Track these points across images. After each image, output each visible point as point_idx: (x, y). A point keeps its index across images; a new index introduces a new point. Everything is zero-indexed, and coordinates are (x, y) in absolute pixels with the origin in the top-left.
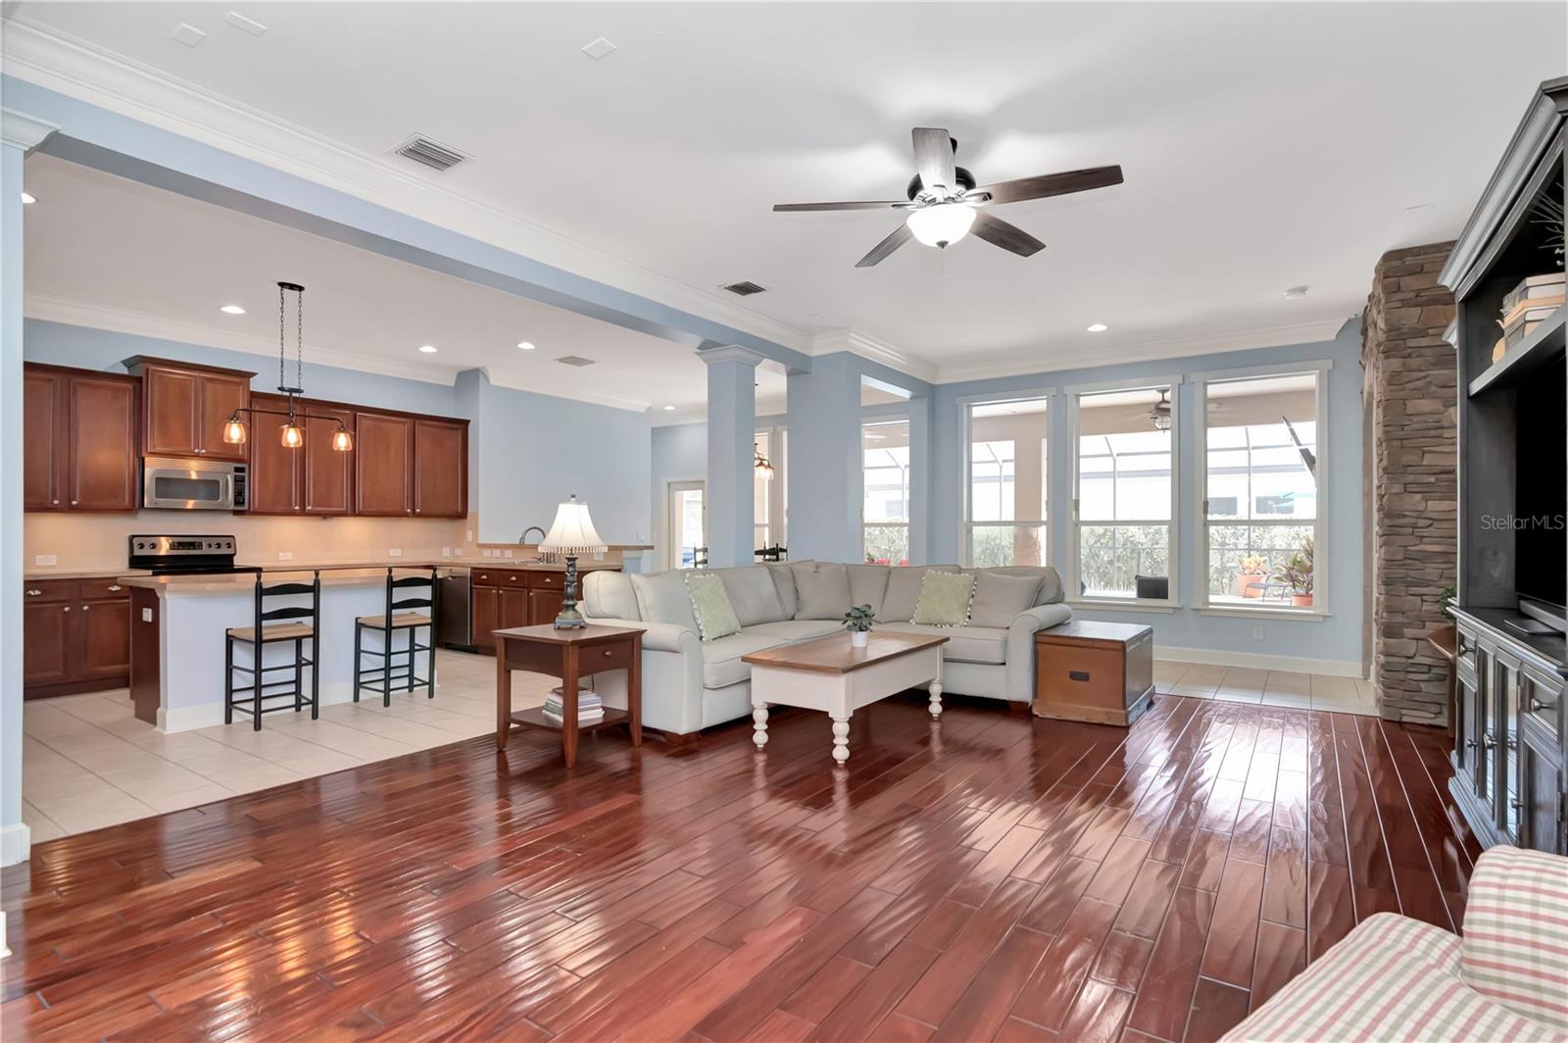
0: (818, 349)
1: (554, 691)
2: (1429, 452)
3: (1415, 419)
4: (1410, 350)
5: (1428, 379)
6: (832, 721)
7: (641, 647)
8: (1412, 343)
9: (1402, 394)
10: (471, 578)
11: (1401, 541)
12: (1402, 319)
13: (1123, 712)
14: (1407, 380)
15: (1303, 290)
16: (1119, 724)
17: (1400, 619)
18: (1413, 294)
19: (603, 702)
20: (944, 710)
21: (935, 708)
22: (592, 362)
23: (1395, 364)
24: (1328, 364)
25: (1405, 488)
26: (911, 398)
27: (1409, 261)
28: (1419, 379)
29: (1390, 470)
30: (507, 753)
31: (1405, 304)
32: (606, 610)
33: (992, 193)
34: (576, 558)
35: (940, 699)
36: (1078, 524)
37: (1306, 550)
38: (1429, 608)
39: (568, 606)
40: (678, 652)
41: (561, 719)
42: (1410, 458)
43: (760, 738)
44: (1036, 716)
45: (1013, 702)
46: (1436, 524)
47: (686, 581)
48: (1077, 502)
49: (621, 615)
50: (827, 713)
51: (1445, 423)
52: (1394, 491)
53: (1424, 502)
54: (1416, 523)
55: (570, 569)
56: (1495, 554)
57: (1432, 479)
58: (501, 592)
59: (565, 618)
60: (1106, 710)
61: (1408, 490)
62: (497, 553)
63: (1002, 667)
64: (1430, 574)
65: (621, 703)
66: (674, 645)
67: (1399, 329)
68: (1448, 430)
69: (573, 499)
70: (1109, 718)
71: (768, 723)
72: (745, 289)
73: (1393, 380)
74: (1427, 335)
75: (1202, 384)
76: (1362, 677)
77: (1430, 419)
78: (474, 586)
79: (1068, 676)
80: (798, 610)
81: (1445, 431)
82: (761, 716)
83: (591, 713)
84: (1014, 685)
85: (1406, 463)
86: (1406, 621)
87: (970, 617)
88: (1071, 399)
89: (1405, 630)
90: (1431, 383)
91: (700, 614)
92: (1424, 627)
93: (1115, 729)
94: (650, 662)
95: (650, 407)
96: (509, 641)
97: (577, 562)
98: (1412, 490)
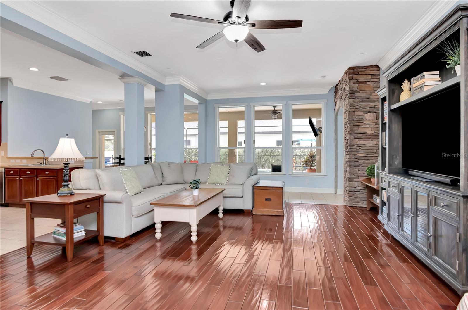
0: (168, 82)
1: (58, 225)
2: (360, 127)
3: (356, 117)
4: (355, 97)
5: (360, 106)
6: (190, 226)
7: (103, 202)
8: (356, 95)
9: (353, 110)
10: (4, 173)
11: (353, 153)
12: (353, 87)
13: (282, 211)
14: (354, 106)
15: (324, 77)
16: (281, 215)
17: (353, 176)
18: (356, 81)
19: (85, 228)
20: (224, 215)
21: (221, 215)
22: (67, 80)
23: (352, 100)
24: (326, 101)
25: (354, 137)
26: (199, 104)
27: (355, 70)
28: (357, 106)
29: (350, 132)
30: (33, 258)
31: (354, 83)
32: (83, 186)
33: (256, 24)
34: (69, 163)
35: (223, 212)
36: (255, 148)
37: (310, 156)
38: (360, 173)
39: (64, 186)
40: (121, 203)
41: (64, 239)
42: (355, 129)
43: (158, 235)
44: (254, 214)
45: (245, 210)
46: (362, 148)
47: (120, 172)
48: (254, 141)
49: (91, 188)
50: (189, 223)
51: (364, 119)
52: (351, 138)
53: (359, 142)
54: (357, 148)
55: (66, 168)
56: (396, 157)
57: (361, 135)
58: (21, 178)
59: (63, 190)
60: (277, 210)
61: (355, 138)
62: (18, 161)
63: (242, 198)
64: (360, 163)
65: (94, 227)
66: (119, 200)
67: (353, 90)
68: (365, 121)
69: (67, 136)
70: (278, 213)
71: (161, 229)
72: (143, 54)
73: (351, 105)
74: (360, 93)
75: (291, 104)
76: (334, 193)
77: (360, 117)
78: (6, 176)
79: (265, 200)
80: (163, 181)
81: (364, 121)
82: (158, 226)
83: (79, 234)
84: (246, 204)
85: (354, 130)
86: (354, 176)
87: (228, 181)
88: (252, 107)
89: (354, 179)
90: (360, 107)
91: (127, 185)
92: (359, 178)
93: (280, 217)
94: (107, 208)
95: (92, 101)
96: (32, 204)
97: (69, 165)
98: (356, 138)
